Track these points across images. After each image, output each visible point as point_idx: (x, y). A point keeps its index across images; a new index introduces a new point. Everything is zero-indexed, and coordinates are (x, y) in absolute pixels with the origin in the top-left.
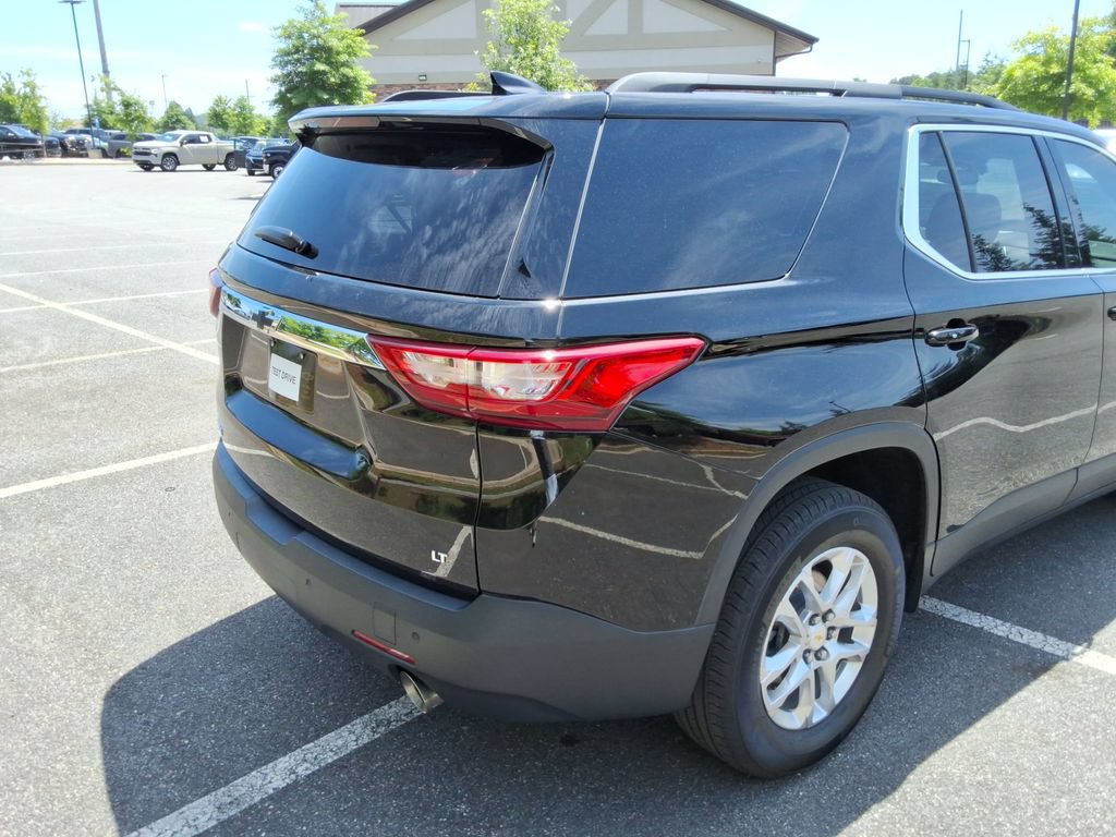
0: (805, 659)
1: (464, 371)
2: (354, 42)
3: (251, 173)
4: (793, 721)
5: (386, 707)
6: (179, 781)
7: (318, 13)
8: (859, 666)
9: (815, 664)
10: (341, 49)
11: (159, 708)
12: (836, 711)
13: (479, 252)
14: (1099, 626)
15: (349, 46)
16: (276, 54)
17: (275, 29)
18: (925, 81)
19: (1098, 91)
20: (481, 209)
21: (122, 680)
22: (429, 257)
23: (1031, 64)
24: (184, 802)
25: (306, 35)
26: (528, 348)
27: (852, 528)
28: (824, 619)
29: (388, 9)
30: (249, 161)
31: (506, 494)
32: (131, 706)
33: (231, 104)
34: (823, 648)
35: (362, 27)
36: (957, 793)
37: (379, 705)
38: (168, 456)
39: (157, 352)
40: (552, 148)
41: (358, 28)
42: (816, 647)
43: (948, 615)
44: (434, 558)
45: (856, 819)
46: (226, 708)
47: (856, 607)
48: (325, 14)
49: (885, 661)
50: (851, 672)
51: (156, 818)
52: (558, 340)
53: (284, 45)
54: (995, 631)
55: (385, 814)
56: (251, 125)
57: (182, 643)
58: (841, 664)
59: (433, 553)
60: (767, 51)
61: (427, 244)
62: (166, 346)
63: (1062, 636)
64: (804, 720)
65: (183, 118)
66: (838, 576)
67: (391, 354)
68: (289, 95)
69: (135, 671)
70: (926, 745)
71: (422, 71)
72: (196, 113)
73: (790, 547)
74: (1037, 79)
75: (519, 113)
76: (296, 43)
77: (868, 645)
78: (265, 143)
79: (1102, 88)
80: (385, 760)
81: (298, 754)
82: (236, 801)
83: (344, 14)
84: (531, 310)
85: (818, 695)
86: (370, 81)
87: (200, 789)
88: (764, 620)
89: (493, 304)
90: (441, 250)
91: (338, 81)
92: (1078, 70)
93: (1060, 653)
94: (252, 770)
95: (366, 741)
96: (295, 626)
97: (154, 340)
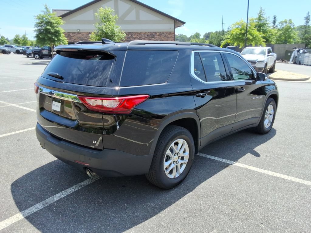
0: (174, 163)
1: (99, 102)
2: (58, 20)
3: (28, 57)
4: (171, 176)
5: (81, 183)
6: (33, 200)
7: (48, 13)
8: (186, 165)
9: (176, 164)
10: (55, 23)
11: (25, 187)
12: (181, 175)
13: (101, 79)
14: (239, 158)
15: (57, 22)
16: (35, 24)
17: (35, 17)
18: (214, 33)
19: (253, 37)
20: (101, 69)
21: (15, 181)
22: (88, 80)
23: (237, 30)
24: (35, 204)
25: (44, 18)
26: (112, 97)
27: (182, 135)
28: (177, 155)
29: (68, 11)
30: (27, 53)
31: (108, 126)
32: (18, 187)
33: (21, 37)
34: (177, 161)
35: (60, 16)
36: (206, 190)
37: (79, 183)
38: (17, 132)
39: (8, 107)
40: (116, 57)
41: (59, 16)
42: (176, 160)
43: (208, 157)
44: (93, 142)
45: (185, 196)
46: (42, 185)
47: (184, 152)
48: (50, 13)
49: (191, 164)
50: (184, 166)
51: (28, 208)
52: (119, 95)
53: (38, 21)
54: (217, 160)
55: (83, 203)
56: (27, 43)
57: (28, 173)
58: (182, 164)
59: (93, 141)
60: (173, 25)
61: (88, 78)
62: (11, 105)
63: (231, 160)
64: (174, 176)
65: (6, 41)
66: (180, 145)
67: (82, 99)
68: (39, 35)
69: (18, 180)
70: (200, 182)
71: (78, 29)
72: (9, 39)
73: (169, 139)
74: (239, 34)
75: (110, 49)
76: (42, 21)
77: (187, 160)
78: (32, 48)
79: (254, 36)
80: (81, 193)
81: (61, 193)
82: (47, 203)
83: (55, 13)
84: (112, 89)
85: (177, 172)
86: (63, 31)
87: (38, 201)
88: (164, 154)
89: (105, 88)
90: (91, 79)
91: (54, 31)
92: (248, 32)
93: (230, 163)
94: (50, 197)
95: (77, 190)
96: (56, 168)
97: (7, 103)
